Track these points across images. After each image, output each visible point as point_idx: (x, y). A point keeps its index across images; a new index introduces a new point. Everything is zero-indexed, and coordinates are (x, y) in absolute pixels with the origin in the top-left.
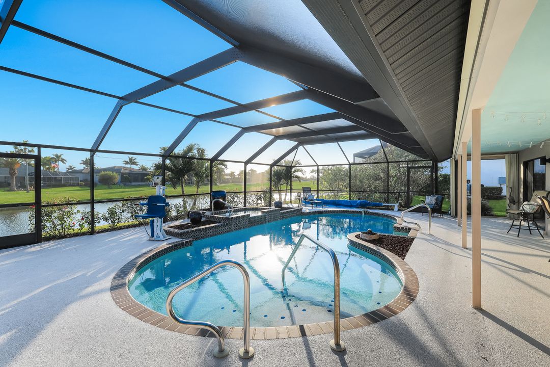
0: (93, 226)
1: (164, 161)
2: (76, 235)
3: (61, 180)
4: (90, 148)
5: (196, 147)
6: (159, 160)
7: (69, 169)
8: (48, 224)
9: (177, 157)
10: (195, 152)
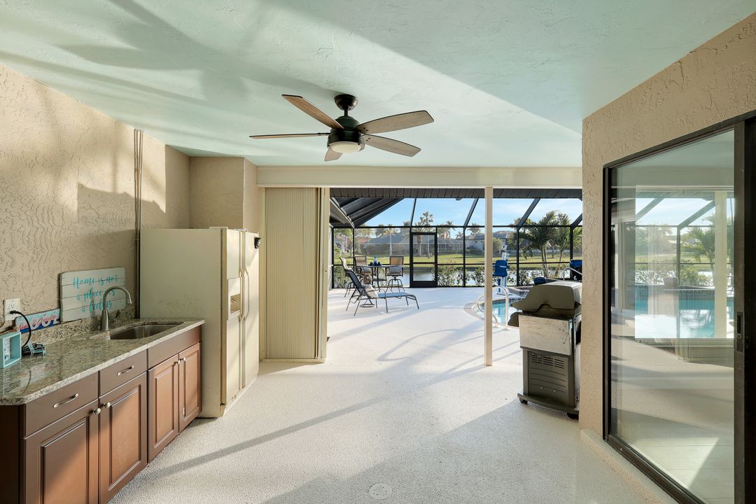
0: (465, 283)
1: (518, 231)
2: (455, 286)
3: (451, 247)
4: (463, 225)
5: (556, 214)
6: (513, 230)
7: (458, 236)
8: (441, 278)
9: (533, 226)
10: (556, 219)
